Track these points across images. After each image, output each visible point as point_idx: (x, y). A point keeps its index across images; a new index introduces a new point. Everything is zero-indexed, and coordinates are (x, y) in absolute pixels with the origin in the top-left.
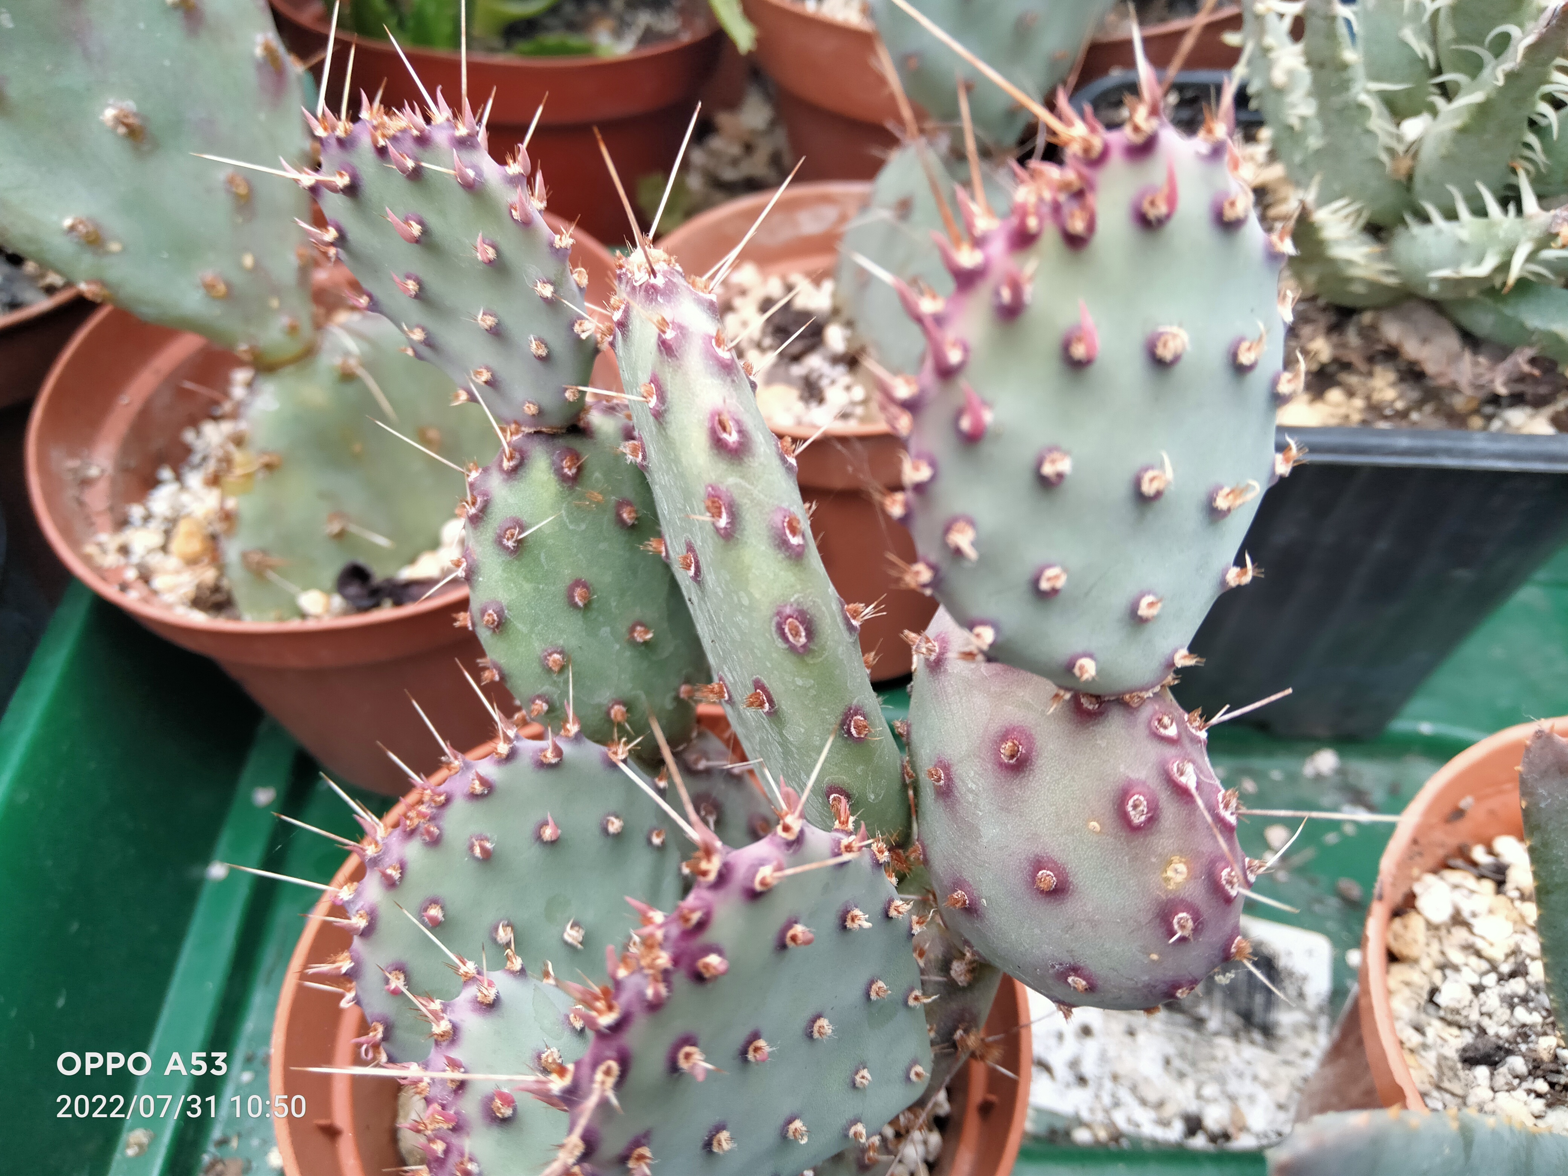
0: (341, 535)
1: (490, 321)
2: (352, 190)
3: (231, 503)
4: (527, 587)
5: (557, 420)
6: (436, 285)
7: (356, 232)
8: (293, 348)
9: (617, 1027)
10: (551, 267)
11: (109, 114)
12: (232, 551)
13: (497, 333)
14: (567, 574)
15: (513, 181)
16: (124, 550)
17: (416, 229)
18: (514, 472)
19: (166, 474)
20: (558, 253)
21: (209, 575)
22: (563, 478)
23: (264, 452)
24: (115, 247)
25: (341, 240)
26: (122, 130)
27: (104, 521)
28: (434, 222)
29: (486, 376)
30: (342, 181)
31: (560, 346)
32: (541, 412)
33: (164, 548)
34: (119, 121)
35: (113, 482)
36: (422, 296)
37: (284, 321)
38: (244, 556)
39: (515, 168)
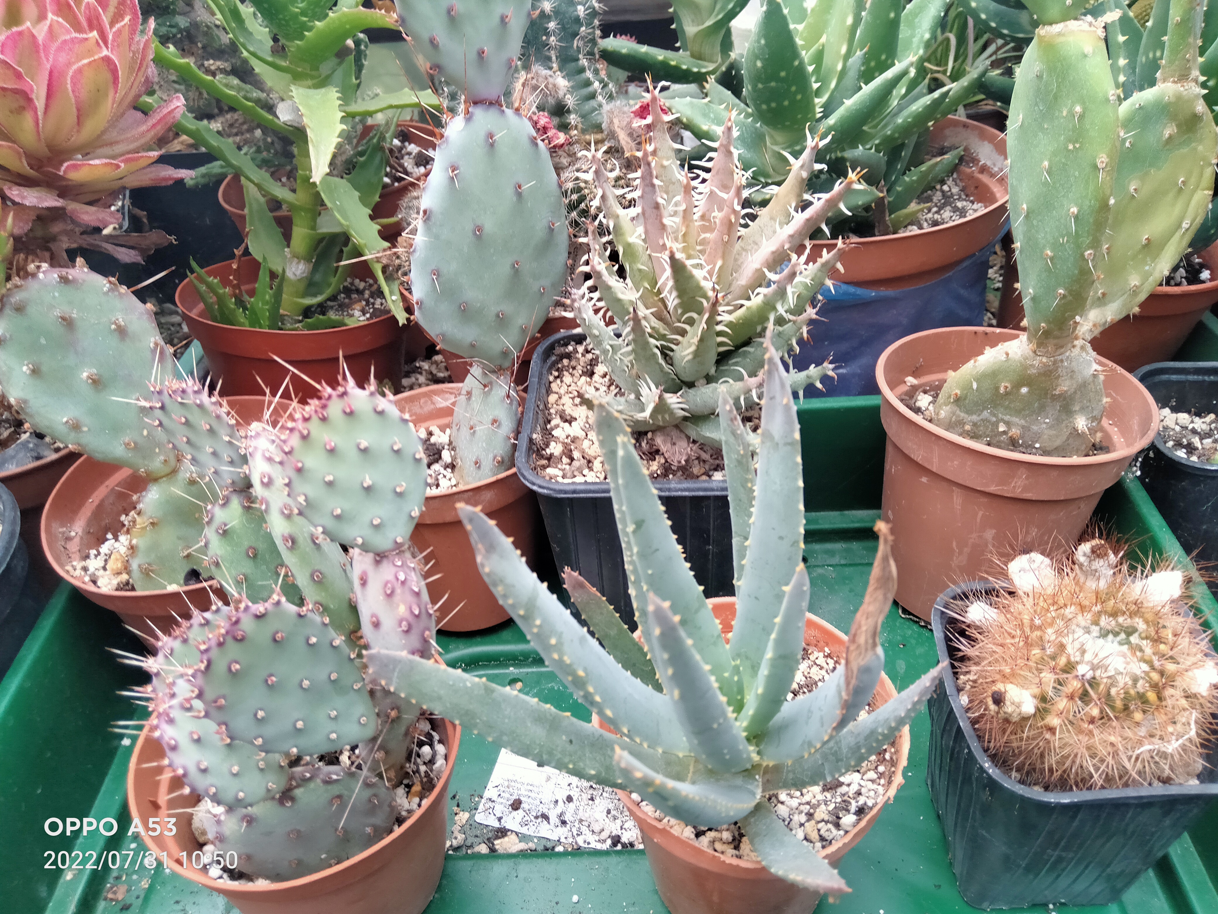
0: (188, 556)
1: (211, 450)
2: (162, 408)
3: (134, 542)
4: (229, 548)
5: (240, 485)
6: (193, 438)
7: (165, 421)
8: (167, 470)
9: (206, 651)
10: (229, 431)
11: (85, 375)
12: (135, 565)
13: (214, 454)
14: (246, 544)
15: (214, 404)
16: (85, 569)
17: (183, 420)
18: (224, 505)
19: (109, 536)
20: (231, 426)
21: (125, 577)
22: (244, 507)
23: (151, 517)
24: (85, 429)
25: (161, 424)
26: (90, 381)
27: (77, 556)
28: (190, 417)
29: (213, 470)
30: (159, 405)
31: (235, 457)
32: (233, 482)
33: (104, 568)
34: (89, 377)
35: (82, 538)
36: (189, 442)
37: (162, 458)
38: (139, 566)
39: (214, 399)
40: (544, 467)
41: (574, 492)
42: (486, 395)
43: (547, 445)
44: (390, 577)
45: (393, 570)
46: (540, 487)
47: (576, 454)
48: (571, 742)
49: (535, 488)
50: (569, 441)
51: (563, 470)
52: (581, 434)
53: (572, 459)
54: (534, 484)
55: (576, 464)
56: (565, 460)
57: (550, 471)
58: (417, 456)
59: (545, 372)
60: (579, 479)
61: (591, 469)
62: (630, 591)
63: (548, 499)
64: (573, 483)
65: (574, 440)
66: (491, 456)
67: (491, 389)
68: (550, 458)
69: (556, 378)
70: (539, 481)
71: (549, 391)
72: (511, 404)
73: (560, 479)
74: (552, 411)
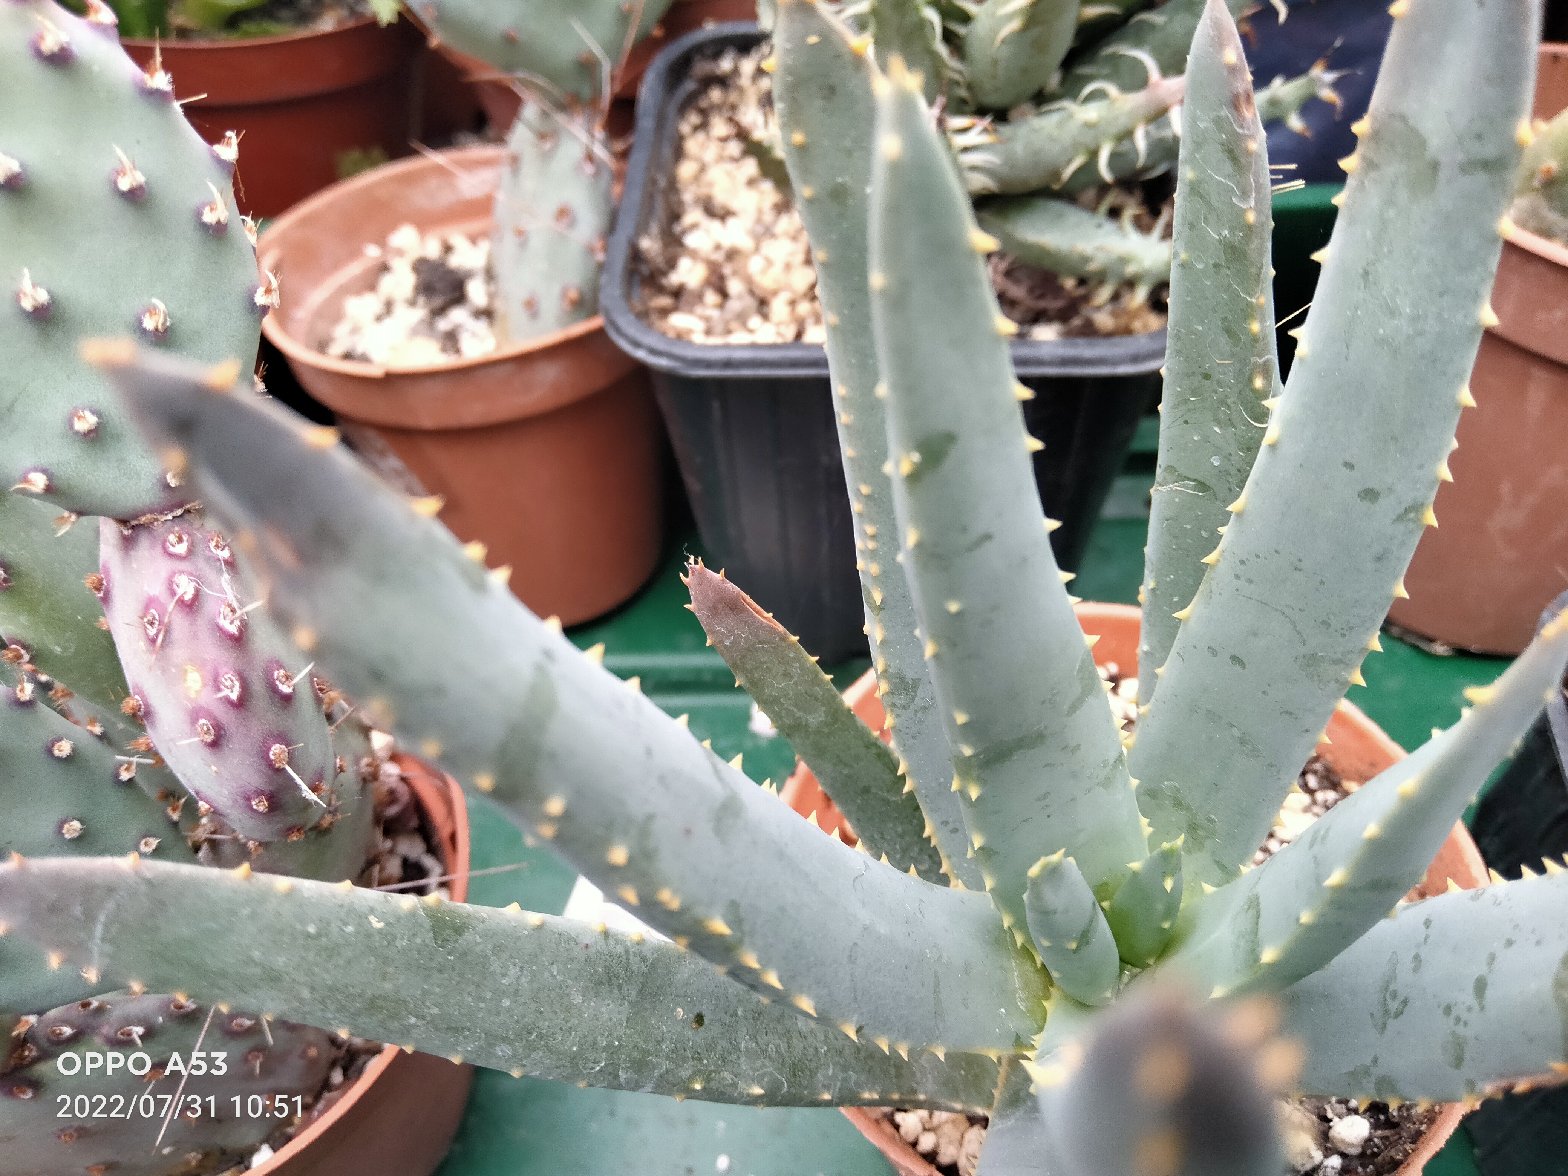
40: (665, 312)
41: (728, 364)
42: (546, 157)
43: (672, 264)
44: (157, 589)
45: (164, 567)
46: (653, 351)
47: (735, 286)
48: (699, 1019)
49: (641, 354)
50: (719, 257)
51: (707, 319)
52: (745, 243)
53: (724, 294)
54: (637, 344)
55: (734, 305)
56: (711, 297)
57: (678, 320)
58: (209, 217)
59: (671, 110)
60: (739, 337)
61: (765, 317)
62: (866, 629)
63: (672, 379)
64: (727, 346)
65: (732, 255)
66: (556, 290)
67: (555, 147)
68: (678, 293)
69: (696, 129)
70: (650, 340)
71: (679, 154)
72: (597, 174)
73: (698, 338)
74: (688, 197)
